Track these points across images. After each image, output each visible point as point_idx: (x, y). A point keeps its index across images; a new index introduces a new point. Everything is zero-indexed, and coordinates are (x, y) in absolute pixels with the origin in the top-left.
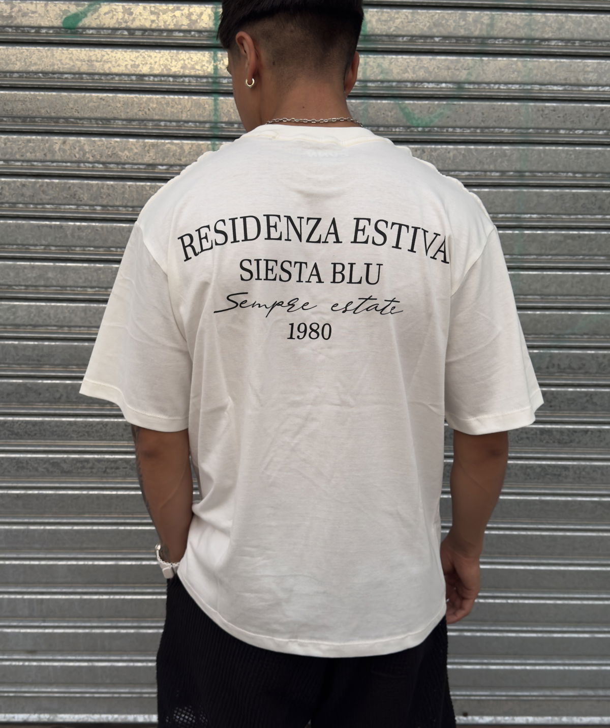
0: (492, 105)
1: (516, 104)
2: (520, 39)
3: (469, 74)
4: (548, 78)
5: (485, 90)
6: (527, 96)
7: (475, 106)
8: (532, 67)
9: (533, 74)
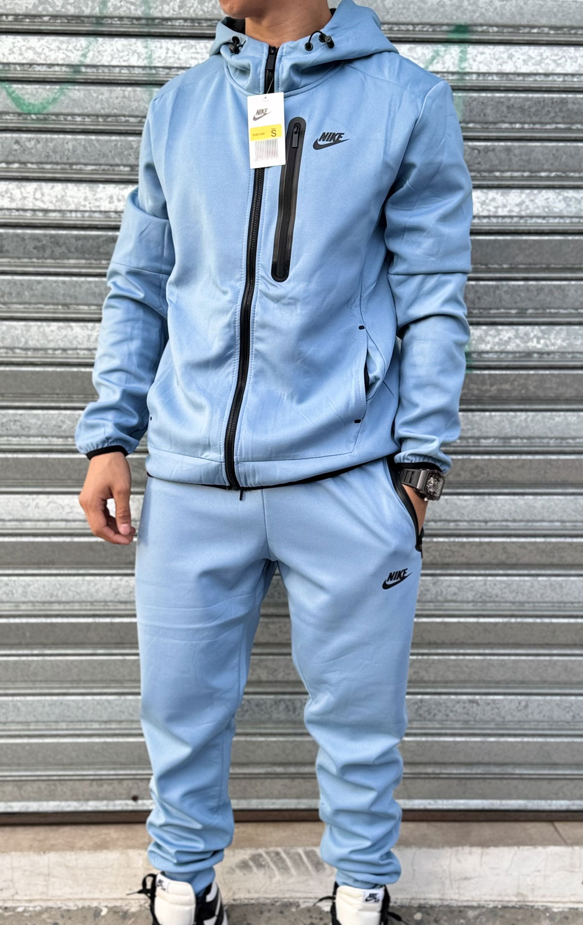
0: (110, 91)
1: (138, 89)
2: (138, 19)
3: (84, 56)
4: (171, 60)
5: (104, 74)
6: (151, 81)
7: (92, 91)
8: (153, 48)
9: (155, 56)
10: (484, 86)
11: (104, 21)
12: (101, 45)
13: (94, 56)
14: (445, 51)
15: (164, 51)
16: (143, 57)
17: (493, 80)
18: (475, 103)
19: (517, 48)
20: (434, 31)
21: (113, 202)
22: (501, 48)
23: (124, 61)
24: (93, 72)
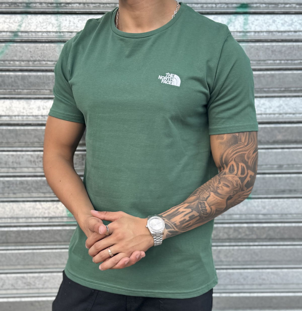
0: (36, 46)
1: (52, 45)
2: (51, 3)
3: (20, 26)
4: (73, 28)
5: (32, 37)
6: (60, 40)
7: (25, 47)
8: (62, 21)
9: (62, 25)
10: (258, 39)
11: (31, 5)
12: (30, 19)
13: (25, 26)
14: (235, 19)
15: (68, 22)
16: (55, 26)
17: (263, 35)
18: (252, 49)
19: (278, 16)
20: (228, 7)
21: (40, 110)
22: (268, 17)
23: (44, 28)
24: (26, 35)
